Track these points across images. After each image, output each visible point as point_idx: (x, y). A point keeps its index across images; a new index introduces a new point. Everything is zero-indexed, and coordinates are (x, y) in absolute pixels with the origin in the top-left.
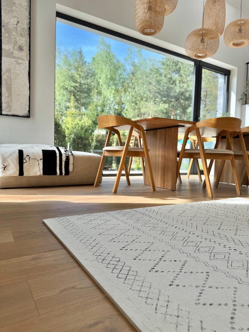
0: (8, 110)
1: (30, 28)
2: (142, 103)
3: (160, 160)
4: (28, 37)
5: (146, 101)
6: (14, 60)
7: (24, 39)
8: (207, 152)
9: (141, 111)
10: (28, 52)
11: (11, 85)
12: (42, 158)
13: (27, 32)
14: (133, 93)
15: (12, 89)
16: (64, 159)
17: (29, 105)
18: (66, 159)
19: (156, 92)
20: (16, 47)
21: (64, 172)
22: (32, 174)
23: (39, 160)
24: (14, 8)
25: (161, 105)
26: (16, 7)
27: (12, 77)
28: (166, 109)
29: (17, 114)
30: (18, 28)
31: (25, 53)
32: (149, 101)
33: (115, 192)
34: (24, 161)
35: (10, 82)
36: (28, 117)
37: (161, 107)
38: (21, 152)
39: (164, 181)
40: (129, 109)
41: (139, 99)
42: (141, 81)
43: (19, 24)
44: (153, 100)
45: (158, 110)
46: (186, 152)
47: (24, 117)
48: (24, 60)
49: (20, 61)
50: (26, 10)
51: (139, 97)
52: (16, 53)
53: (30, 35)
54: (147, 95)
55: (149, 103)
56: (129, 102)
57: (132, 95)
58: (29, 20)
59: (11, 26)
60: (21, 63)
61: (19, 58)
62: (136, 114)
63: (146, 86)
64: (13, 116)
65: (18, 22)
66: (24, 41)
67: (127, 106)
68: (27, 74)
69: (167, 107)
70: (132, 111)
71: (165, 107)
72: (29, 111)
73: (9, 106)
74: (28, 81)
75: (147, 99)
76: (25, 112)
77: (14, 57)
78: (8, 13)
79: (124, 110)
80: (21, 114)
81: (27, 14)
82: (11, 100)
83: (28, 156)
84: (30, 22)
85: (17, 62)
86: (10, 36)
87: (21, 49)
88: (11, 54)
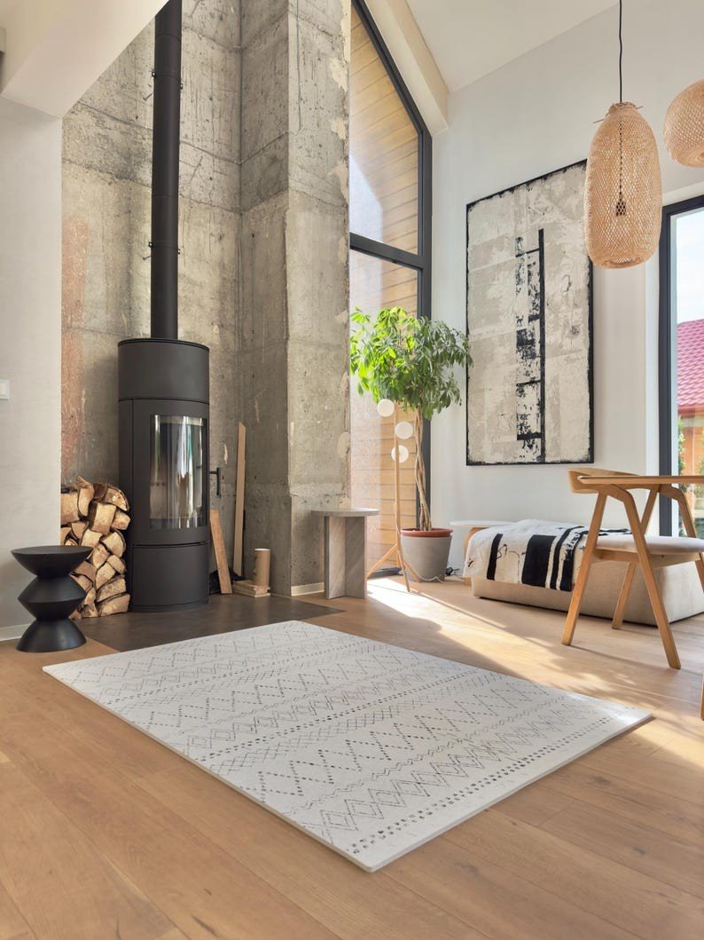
0: (554, 453)
1: (591, 286)
4: (589, 302)
6: (564, 357)
7: (580, 311)
10: (589, 333)
11: (559, 405)
12: (525, 550)
13: (585, 294)
15: (561, 412)
16: (562, 556)
18: (567, 557)
20: (567, 332)
21: (558, 583)
22: (507, 580)
23: (520, 554)
24: (563, 261)
26: (567, 257)
27: (561, 390)
29: (568, 459)
30: (570, 295)
31: (582, 341)
34: (499, 555)
35: (558, 399)
36: (590, 460)
38: (498, 538)
43: (571, 288)
47: (581, 462)
48: (580, 351)
49: (573, 356)
52: (568, 343)
58: (587, 270)
59: (558, 298)
60: (575, 360)
61: (571, 352)
64: (562, 462)
65: (570, 284)
66: (580, 315)
68: (586, 375)
72: (591, 450)
73: (557, 446)
76: (584, 453)
77: (564, 353)
78: (555, 277)
80: (575, 459)
82: (559, 434)
83: (505, 545)
85: (569, 360)
86: (557, 316)
87: (575, 331)
88: (559, 349)
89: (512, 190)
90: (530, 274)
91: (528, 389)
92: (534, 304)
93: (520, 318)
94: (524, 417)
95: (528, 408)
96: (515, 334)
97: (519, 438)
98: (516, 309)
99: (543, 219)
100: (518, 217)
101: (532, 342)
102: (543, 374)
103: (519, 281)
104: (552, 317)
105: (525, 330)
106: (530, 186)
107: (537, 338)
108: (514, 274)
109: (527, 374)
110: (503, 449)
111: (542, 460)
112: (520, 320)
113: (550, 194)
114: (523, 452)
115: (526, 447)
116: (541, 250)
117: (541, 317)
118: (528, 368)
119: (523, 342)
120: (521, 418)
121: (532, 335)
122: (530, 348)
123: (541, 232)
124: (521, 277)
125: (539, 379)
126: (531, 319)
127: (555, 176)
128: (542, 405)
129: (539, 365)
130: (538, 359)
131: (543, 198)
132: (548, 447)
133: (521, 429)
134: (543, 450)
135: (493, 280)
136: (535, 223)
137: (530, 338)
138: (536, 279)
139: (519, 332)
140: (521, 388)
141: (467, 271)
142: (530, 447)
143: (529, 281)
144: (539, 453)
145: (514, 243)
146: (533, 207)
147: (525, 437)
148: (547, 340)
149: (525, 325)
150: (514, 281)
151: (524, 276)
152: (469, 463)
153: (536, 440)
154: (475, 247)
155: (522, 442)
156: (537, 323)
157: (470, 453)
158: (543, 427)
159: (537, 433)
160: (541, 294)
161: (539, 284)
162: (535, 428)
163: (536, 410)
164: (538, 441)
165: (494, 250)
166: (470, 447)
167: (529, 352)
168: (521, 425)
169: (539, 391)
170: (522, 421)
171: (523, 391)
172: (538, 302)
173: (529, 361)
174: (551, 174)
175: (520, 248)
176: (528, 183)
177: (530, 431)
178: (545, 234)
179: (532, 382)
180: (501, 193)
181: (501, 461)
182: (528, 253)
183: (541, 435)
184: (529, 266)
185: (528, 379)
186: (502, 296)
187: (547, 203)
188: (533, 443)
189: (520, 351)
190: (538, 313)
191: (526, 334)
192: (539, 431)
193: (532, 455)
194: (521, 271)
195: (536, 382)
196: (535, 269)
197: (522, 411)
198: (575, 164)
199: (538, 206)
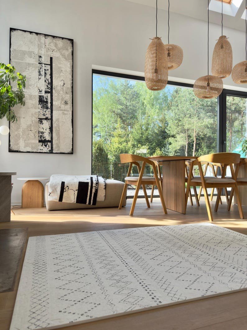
0: (57, 149)
1: (72, 87)
2: (185, 119)
3: (173, 187)
4: (72, 93)
5: (190, 117)
6: (62, 112)
7: (68, 96)
8: (207, 182)
9: (184, 127)
10: (72, 105)
11: (59, 130)
12: (77, 189)
13: (71, 90)
14: (176, 110)
15: (60, 133)
16: (94, 191)
17: (73, 145)
19: (199, 108)
20: (63, 102)
21: (92, 202)
23: (75, 190)
24: (62, 74)
25: (205, 120)
26: (63, 73)
27: (60, 125)
28: (211, 124)
29: (63, 152)
30: (64, 88)
31: (69, 107)
32: (193, 118)
33: (132, 215)
34: (65, 190)
35: (59, 128)
36: (72, 153)
37: (205, 123)
38: (63, 183)
39: (176, 205)
40: (172, 126)
41: (182, 115)
42: (184, 99)
44: (197, 115)
45: (202, 125)
46: (192, 181)
47: (68, 153)
48: (68, 111)
49: (65, 112)
50: (70, 74)
51: (182, 113)
52: (63, 107)
53: (72, 92)
54: (189, 112)
55: (193, 119)
56: (172, 119)
57: (174, 113)
58: (72, 81)
59: (59, 88)
60: (66, 114)
61: (65, 110)
62: (180, 131)
63: (189, 103)
64: (61, 153)
65: (64, 84)
66: (68, 97)
67: (170, 123)
69: (212, 121)
70: (175, 127)
71: (210, 122)
72: (72, 149)
73: (58, 146)
74: (71, 126)
75: (190, 116)
76: (69, 150)
77: (62, 110)
78: (57, 79)
79: (168, 128)
80: (66, 152)
81: (71, 77)
82: (59, 142)
83: (67, 186)
84: (73, 83)
85: (63, 114)
86: (58, 95)
87: (66, 103)
88: (59, 108)
89: (37, 34)
90: (45, 73)
91: (44, 121)
92: (47, 86)
93: (41, 90)
94: (43, 133)
95: (45, 130)
96: (38, 97)
97: (40, 141)
98: (38, 86)
99: (52, 53)
100: (40, 47)
101: (47, 102)
102: (52, 116)
103: (40, 75)
104: (56, 94)
105: (43, 96)
106: (46, 37)
107: (49, 101)
108: (37, 71)
109: (44, 115)
110: (30, 146)
111: (51, 152)
112: (41, 91)
113: (56, 45)
114: (42, 148)
115: (43, 146)
116: (51, 65)
117: (51, 93)
118: (44, 112)
119: (42, 100)
120: (41, 133)
121: (47, 99)
122: (45, 104)
123: (51, 58)
124: (41, 73)
125: (50, 118)
126: (46, 92)
127: (58, 39)
128: (51, 129)
129: (50, 112)
130: (50, 110)
131: (52, 44)
132: (54, 146)
133: (41, 138)
134: (52, 147)
135: (26, 69)
136: (48, 53)
137: (45, 100)
138: (48, 77)
139: (40, 96)
140: (41, 120)
141: (10, 59)
142: (46, 146)
143: (45, 76)
144: (50, 149)
145: (38, 57)
146: (47, 46)
147: (43, 141)
148: (54, 103)
149: (43, 94)
150: (38, 73)
151: (43, 73)
152: (10, 151)
153: (48, 143)
154: (15, 50)
155: (41, 143)
156: (49, 95)
157: (11, 146)
158: (52, 138)
159: (49, 140)
160: (51, 83)
161: (50, 79)
162: (48, 138)
163: (48, 131)
164: (49, 144)
165: (26, 55)
166: (11, 143)
167: (45, 106)
168: (41, 136)
169: (50, 123)
170: (41, 135)
171: (42, 122)
172: (49, 86)
173: (45, 110)
174: (57, 37)
175: (41, 61)
176: (46, 35)
177: (45, 139)
178: (53, 60)
179: (46, 119)
180: (31, 32)
181: (30, 151)
182: (44, 64)
183: (51, 141)
184: (45, 70)
185: (44, 117)
186: (30, 78)
187: (54, 48)
188: (47, 144)
189: (40, 104)
190: (50, 91)
191: (43, 98)
192: (50, 140)
193: (46, 149)
194: (41, 70)
195: (49, 119)
196: (49, 72)
197: (42, 130)
198: (67, 39)
199: (50, 47)
